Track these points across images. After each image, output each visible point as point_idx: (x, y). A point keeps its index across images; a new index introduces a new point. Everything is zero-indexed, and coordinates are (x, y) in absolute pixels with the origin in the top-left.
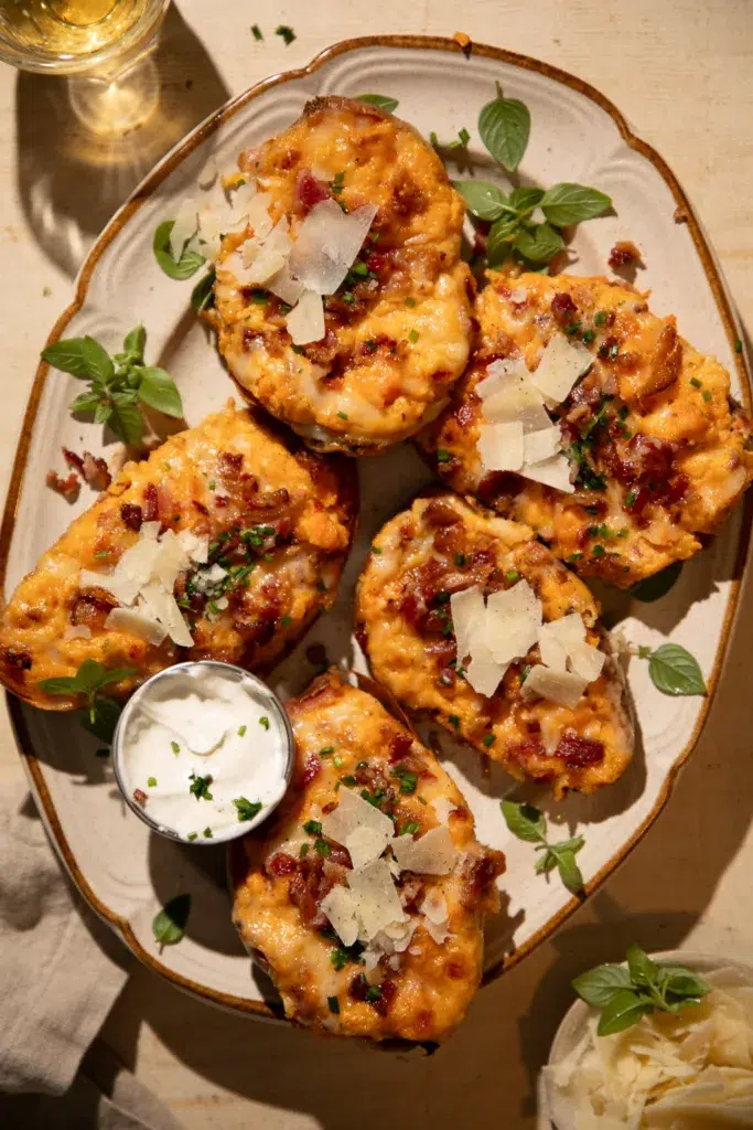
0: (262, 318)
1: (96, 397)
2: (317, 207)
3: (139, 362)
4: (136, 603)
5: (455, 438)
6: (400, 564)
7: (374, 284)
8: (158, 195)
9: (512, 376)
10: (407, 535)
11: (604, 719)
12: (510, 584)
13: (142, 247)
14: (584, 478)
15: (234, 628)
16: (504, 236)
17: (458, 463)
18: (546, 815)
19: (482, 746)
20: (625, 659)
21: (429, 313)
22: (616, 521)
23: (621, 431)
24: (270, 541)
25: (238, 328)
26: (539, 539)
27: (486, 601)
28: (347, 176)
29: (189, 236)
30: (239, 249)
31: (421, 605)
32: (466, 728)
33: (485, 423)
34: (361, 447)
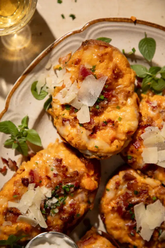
0: (68, 114)
1: (12, 140)
2: (87, 77)
3: (27, 128)
4: (27, 212)
5: (134, 152)
6: (116, 194)
7: (106, 102)
8: (32, 73)
9: (154, 132)
10: (118, 184)
12: (154, 201)
13: (27, 90)
15: (60, 219)
16: (148, 82)
17: (135, 160)
21: (125, 111)
24: (72, 189)
25: (60, 117)
26: (163, 185)
27: (146, 207)
28: (96, 67)
29: (42, 86)
30: (60, 91)
31: (124, 209)
33: (144, 147)
34: (103, 157)
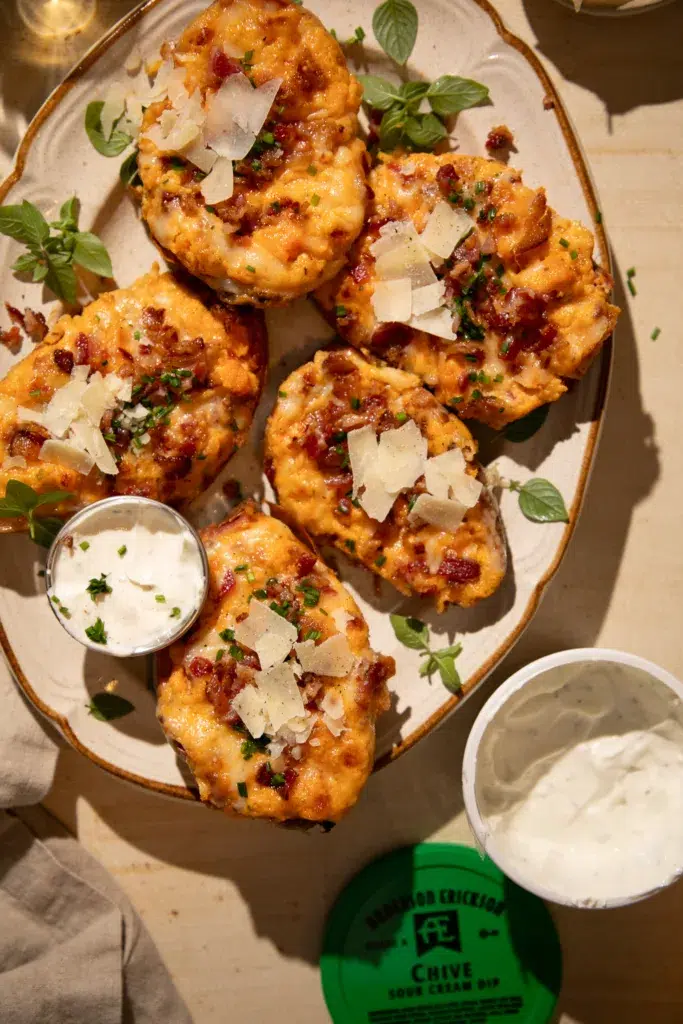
0: (179, 182)
1: (34, 258)
2: (227, 80)
3: (73, 229)
4: (67, 436)
5: (352, 293)
6: (304, 406)
7: (280, 153)
8: (88, 79)
9: (402, 237)
10: (309, 383)
11: (480, 542)
12: (399, 424)
13: (75, 124)
14: (465, 328)
15: (156, 460)
16: (395, 122)
17: (354, 318)
18: (429, 626)
19: (374, 566)
20: (498, 491)
21: (328, 179)
22: (493, 368)
23: (498, 288)
24: (187, 383)
25: (158, 192)
26: (426, 386)
27: (378, 439)
28: (255, 54)
29: (118, 116)
30: (158, 119)
31: (321, 442)
32: (361, 551)
33: (378, 280)
34: (269, 299)
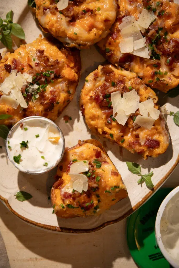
0: (49, 3)
3: (11, 22)
4: (9, 94)
5: (112, 43)
6: (94, 85)
9: (130, 22)
11: (159, 133)
12: (130, 90)
14: (154, 55)
15: (41, 104)
17: (113, 52)
18: (141, 166)
19: (120, 143)
20: (166, 115)
21: (103, 2)
22: (164, 69)
23: (165, 40)
24: (52, 76)
25: (42, 7)
26: (139, 77)
27: (122, 96)
31: (101, 97)
32: (115, 138)
33: (122, 38)
34: (82, 45)
